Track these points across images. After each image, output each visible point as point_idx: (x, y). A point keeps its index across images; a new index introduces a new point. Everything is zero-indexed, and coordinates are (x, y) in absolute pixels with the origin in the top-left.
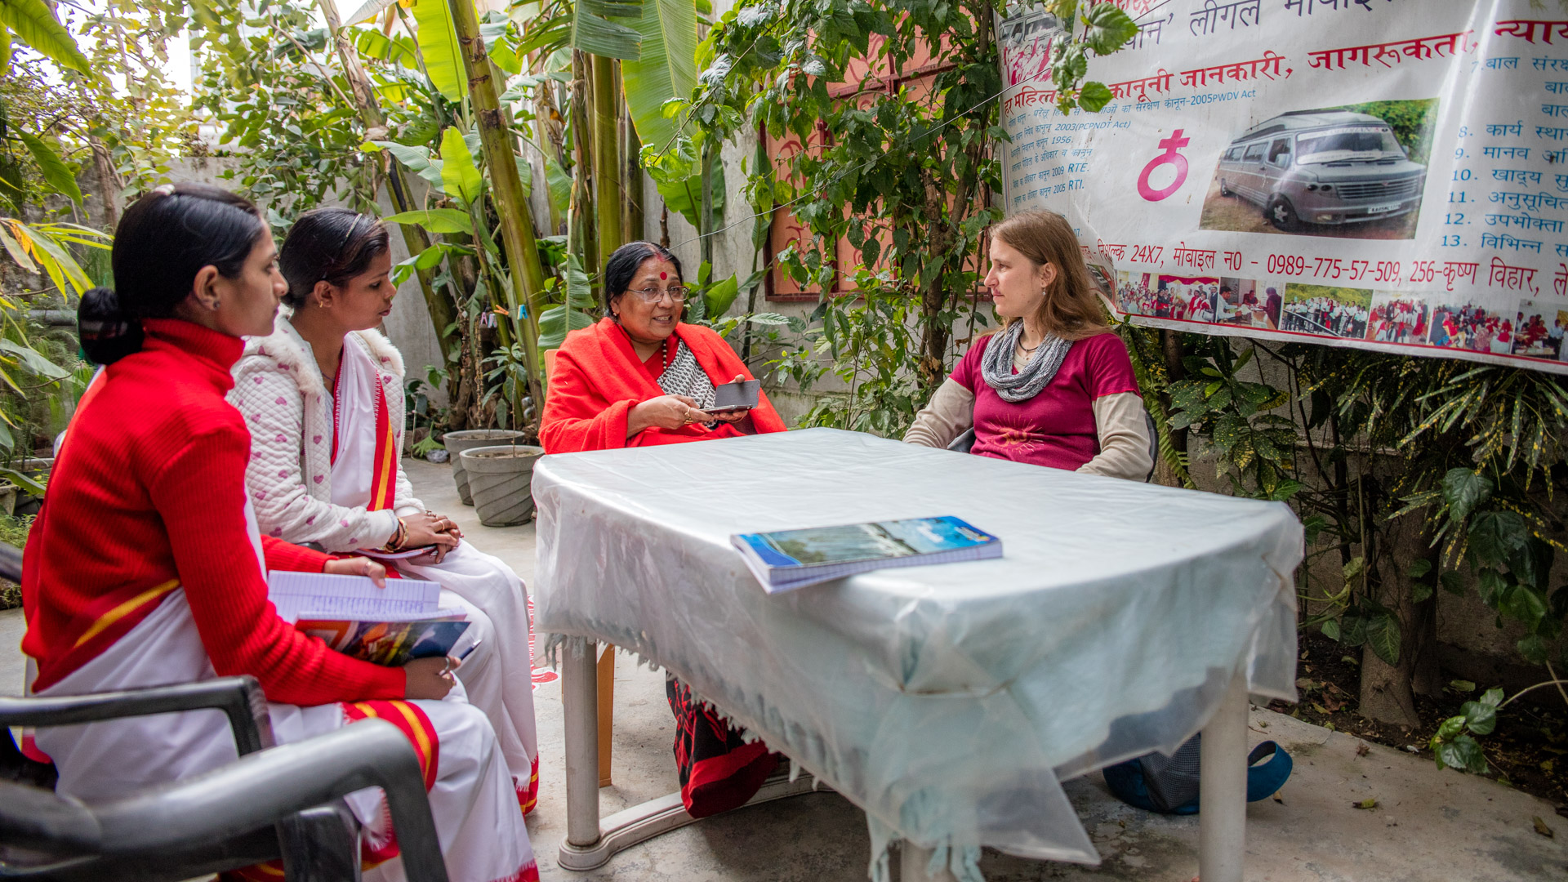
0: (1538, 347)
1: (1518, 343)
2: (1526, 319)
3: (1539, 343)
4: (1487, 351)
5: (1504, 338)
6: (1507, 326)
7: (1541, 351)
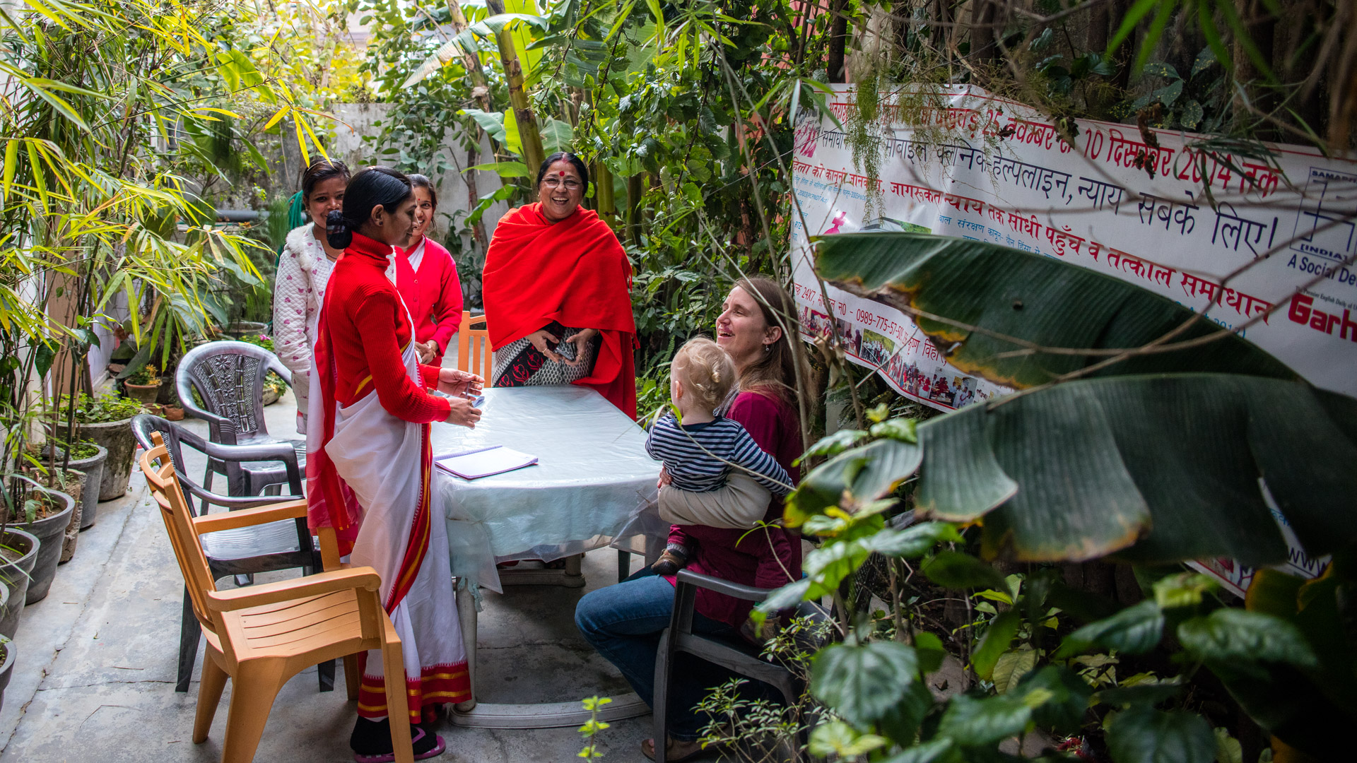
0: (943, 397)
1: (933, 393)
2: (938, 380)
3: (943, 395)
4: (917, 395)
5: (926, 388)
6: (928, 381)
7: (944, 400)
